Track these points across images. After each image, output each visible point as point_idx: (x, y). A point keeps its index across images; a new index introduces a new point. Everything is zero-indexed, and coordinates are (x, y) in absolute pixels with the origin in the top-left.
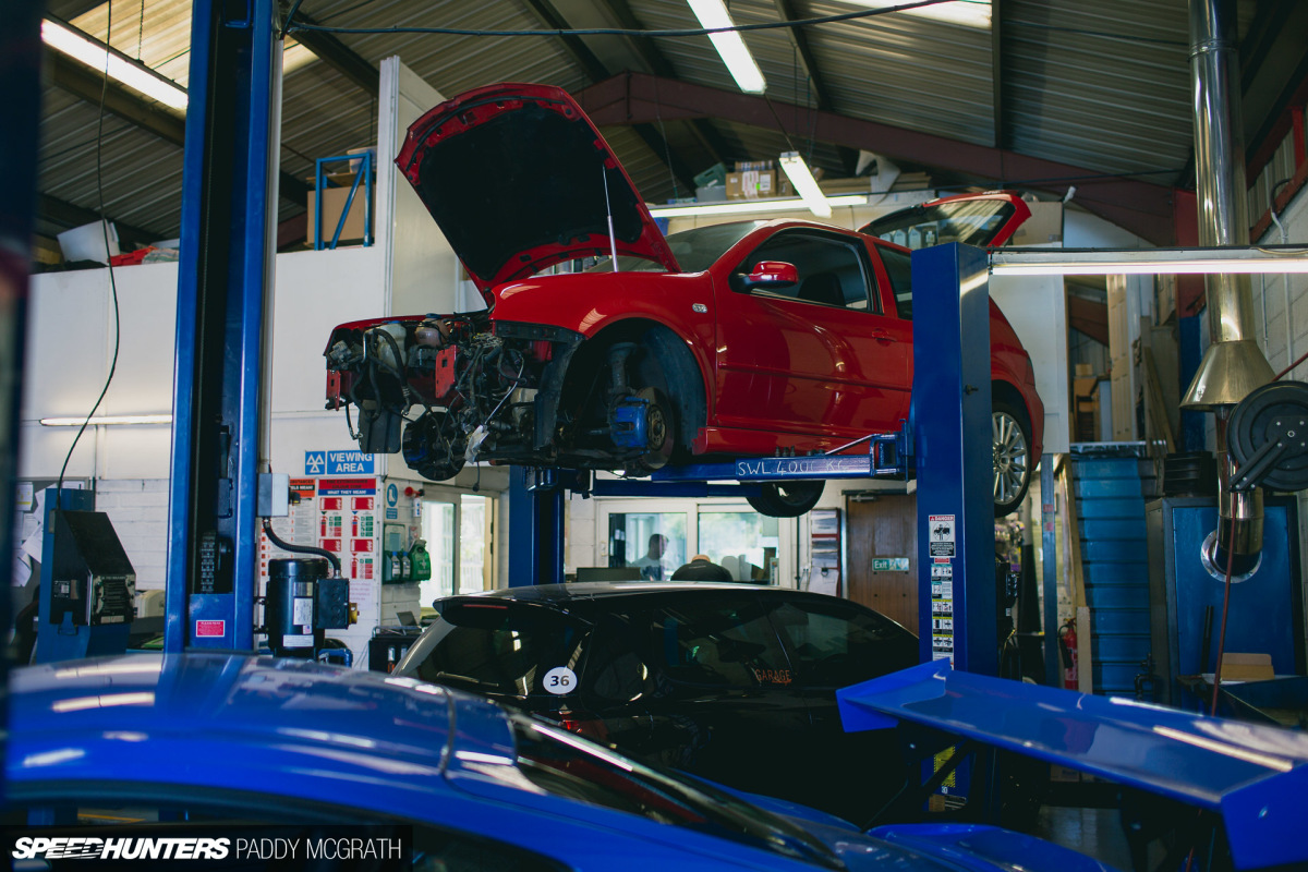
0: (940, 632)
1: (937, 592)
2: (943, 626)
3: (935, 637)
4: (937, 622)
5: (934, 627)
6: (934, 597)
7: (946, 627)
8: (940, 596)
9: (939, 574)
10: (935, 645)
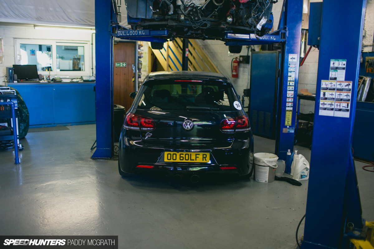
0: (290, 86)
1: (290, 75)
2: (291, 84)
3: (288, 87)
4: (289, 83)
5: (288, 84)
6: (289, 76)
7: (292, 85)
8: (291, 76)
9: (291, 70)
10: (288, 89)
